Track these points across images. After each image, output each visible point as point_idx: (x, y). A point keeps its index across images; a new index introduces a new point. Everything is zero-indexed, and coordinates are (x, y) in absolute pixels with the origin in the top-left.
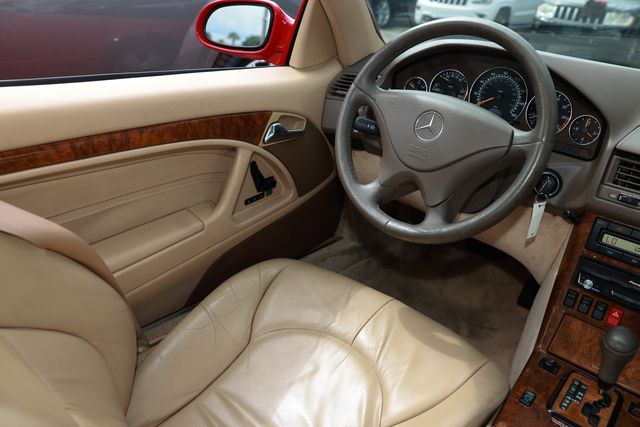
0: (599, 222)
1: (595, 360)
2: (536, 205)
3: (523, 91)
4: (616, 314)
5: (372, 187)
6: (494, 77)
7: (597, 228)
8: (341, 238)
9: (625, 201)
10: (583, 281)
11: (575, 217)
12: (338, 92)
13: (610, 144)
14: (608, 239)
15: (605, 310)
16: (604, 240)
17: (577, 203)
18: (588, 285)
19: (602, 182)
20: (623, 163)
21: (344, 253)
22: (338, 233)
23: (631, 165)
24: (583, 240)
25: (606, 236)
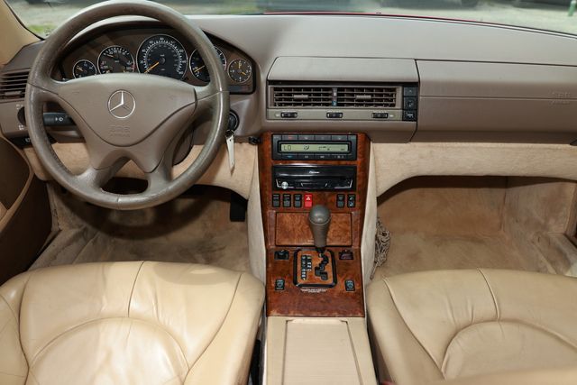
0: (275, 137)
1: (308, 235)
2: (228, 141)
3: (182, 51)
4: (308, 199)
5: (89, 175)
6: (153, 44)
7: (275, 142)
8: (60, 231)
9: (286, 116)
10: (280, 184)
11: (257, 140)
12: (7, 94)
13: (263, 78)
14: (285, 148)
15: (301, 199)
16: (283, 150)
17: (255, 129)
18: (285, 185)
19: (267, 108)
20: (275, 89)
21: (69, 243)
22: (54, 228)
23: (280, 89)
24: (268, 154)
25: (283, 146)
